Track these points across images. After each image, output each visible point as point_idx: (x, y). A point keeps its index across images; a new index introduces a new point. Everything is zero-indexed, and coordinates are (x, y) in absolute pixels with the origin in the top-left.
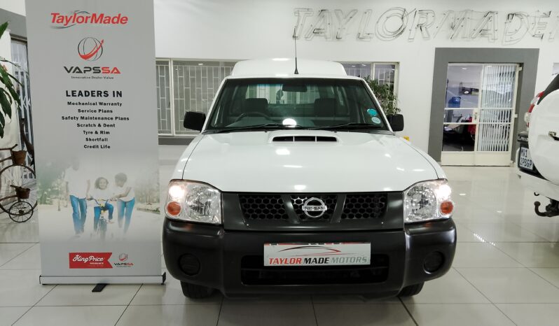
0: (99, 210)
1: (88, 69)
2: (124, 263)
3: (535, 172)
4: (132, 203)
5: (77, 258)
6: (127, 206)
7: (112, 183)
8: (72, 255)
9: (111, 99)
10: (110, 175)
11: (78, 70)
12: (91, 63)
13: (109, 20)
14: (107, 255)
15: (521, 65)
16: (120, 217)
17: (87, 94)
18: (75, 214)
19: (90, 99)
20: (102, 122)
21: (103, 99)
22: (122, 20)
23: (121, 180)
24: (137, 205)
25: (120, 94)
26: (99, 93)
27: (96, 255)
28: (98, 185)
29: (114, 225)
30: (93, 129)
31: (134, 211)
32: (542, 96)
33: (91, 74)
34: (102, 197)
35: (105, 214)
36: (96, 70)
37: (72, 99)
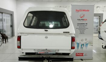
0: (82, 45)
1: (81, 19)
2: (86, 55)
3: (102, 39)
4: (88, 44)
5: (77, 54)
6: (87, 44)
7: (84, 40)
8: (76, 54)
9: (85, 25)
10: (84, 39)
11: (80, 20)
12: (82, 18)
13: (86, 11)
14: (83, 54)
15: (100, 17)
16: (85, 46)
17: (81, 24)
18: (77, 46)
19: (81, 25)
20: (83, 29)
21: (84, 25)
22: (88, 11)
23: (86, 39)
24: (89, 44)
25: (87, 24)
26: (83, 24)
27: (81, 54)
28: (82, 41)
29: (84, 48)
30: (81, 30)
31: (88, 45)
32: (103, 23)
33: (82, 20)
34: (82, 43)
35: (83, 46)
36: (83, 20)
37: (78, 25)
